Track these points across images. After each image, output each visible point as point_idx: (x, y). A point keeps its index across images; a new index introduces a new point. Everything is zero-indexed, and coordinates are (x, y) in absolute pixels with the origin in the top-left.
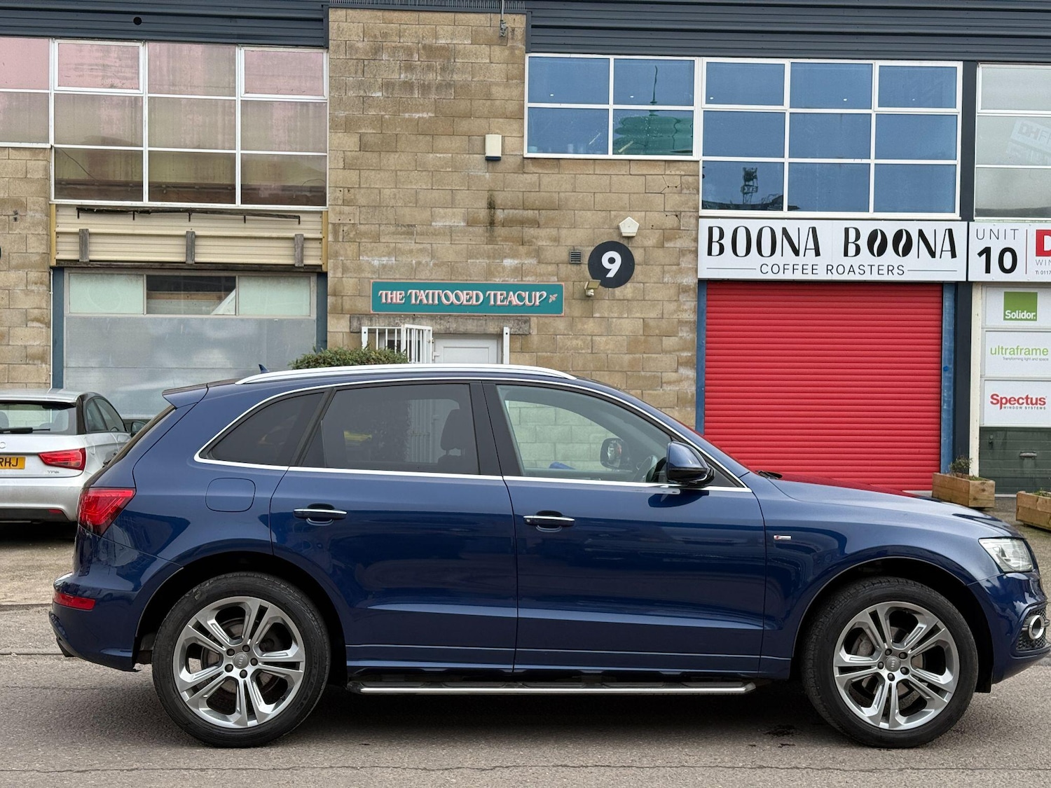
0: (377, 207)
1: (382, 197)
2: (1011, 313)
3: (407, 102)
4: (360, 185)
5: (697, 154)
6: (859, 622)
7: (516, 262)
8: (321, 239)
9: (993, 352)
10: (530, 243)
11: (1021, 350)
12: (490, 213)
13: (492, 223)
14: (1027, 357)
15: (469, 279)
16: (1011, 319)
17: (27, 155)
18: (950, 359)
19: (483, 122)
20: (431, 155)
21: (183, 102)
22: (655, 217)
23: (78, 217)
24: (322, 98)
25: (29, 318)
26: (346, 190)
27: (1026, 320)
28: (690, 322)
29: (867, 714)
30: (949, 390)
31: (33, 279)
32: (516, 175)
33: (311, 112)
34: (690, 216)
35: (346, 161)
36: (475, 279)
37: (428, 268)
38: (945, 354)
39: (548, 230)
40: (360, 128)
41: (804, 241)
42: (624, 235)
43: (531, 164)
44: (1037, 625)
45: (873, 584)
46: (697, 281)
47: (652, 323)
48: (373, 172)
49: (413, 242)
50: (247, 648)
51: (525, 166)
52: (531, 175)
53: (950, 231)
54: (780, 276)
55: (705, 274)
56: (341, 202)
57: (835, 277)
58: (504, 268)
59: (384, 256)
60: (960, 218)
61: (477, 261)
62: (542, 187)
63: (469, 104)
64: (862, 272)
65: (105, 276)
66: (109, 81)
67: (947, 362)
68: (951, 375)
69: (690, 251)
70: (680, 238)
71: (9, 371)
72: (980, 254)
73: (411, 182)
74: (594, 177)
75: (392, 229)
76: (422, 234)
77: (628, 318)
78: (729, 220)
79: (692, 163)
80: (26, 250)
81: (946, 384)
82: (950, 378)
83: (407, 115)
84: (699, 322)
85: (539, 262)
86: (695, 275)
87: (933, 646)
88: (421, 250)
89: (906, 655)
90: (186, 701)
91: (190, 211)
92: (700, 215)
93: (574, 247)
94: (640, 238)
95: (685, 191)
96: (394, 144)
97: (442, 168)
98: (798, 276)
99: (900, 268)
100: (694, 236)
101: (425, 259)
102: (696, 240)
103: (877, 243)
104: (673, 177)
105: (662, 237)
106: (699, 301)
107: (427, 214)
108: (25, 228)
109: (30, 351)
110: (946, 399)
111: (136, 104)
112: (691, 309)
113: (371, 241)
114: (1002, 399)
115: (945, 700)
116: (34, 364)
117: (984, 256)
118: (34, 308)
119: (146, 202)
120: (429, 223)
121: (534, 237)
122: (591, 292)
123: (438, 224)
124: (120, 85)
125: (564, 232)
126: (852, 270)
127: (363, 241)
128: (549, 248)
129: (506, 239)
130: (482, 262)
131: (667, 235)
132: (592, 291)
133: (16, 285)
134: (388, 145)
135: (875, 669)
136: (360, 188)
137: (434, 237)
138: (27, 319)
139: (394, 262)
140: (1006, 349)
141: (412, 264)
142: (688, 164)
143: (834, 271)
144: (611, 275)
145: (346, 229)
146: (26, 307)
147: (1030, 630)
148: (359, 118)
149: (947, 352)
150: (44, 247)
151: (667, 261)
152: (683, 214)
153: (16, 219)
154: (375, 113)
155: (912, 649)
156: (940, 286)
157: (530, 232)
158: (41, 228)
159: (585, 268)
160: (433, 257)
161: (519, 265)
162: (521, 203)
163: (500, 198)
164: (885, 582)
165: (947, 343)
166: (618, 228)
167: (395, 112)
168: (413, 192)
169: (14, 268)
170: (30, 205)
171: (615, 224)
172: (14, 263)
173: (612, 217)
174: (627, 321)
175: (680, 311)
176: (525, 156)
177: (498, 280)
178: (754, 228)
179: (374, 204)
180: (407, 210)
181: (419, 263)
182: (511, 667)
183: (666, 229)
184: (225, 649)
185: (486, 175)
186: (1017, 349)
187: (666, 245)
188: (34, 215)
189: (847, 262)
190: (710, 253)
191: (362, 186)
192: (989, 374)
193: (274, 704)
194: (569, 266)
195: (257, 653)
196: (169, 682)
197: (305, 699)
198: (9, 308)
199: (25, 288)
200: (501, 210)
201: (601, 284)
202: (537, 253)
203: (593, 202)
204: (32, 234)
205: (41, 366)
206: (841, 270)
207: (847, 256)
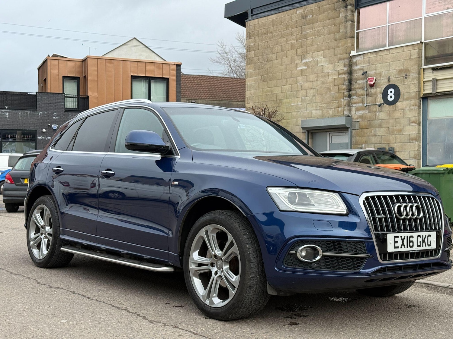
17: (411, 48)
23: (433, 73)
25: (411, 121)
31: (413, 104)
65: (445, 99)
66: (446, 7)
71: (403, 146)
80: (410, 91)
108: (409, 81)
109: (412, 136)
116: (413, 142)
118: (413, 117)
124: (451, 7)
133: (406, 107)
138: (410, 122)
146: (410, 117)
150: (417, 89)
153: (406, 78)
158: (416, 80)
169: (405, 100)
170: (411, 70)
172: (405, 97)
188: (414, 74)
198: (403, 118)
199: (409, 108)
204: (412, 83)
205: (416, 143)
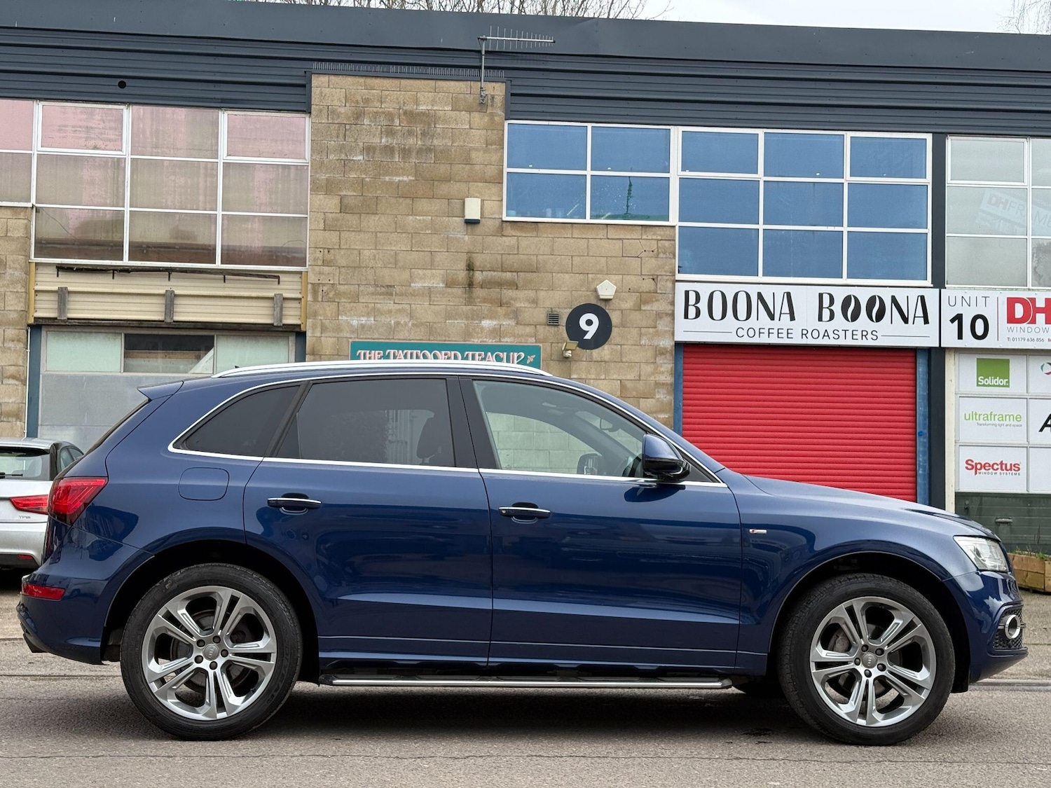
0: (356, 267)
1: (361, 258)
2: (984, 379)
3: (388, 165)
4: (340, 245)
5: (674, 219)
6: (835, 617)
7: (495, 323)
8: (300, 299)
9: (967, 418)
10: (508, 304)
11: (994, 416)
12: (469, 274)
13: (471, 285)
14: (1001, 423)
15: (447, 339)
16: (984, 385)
17: (8, 213)
18: (924, 424)
19: (463, 186)
20: (411, 218)
21: (166, 164)
22: (632, 281)
23: (58, 276)
24: (304, 161)
25: (5, 375)
26: (326, 251)
27: (999, 386)
28: (667, 384)
29: (845, 710)
30: (924, 455)
31: (11, 336)
32: (495, 238)
33: (292, 176)
34: (667, 280)
35: (327, 222)
36: (454, 339)
37: (407, 328)
38: (920, 419)
39: (526, 292)
40: (340, 190)
41: (780, 306)
42: (601, 297)
43: (509, 228)
44: (1013, 625)
45: (849, 579)
46: (674, 343)
47: (629, 384)
48: (353, 233)
49: (392, 302)
50: (217, 639)
51: (504, 229)
52: (509, 238)
53: (923, 298)
54: (756, 340)
55: (681, 337)
56: (321, 262)
57: (810, 341)
58: (482, 329)
59: (363, 316)
60: (932, 286)
61: (456, 322)
62: (521, 250)
63: (449, 168)
64: (837, 337)
65: (83, 334)
66: (92, 143)
67: (921, 426)
68: (926, 440)
69: (667, 314)
70: (656, 301)
72: (952, 321)
73: (391, 244)
74: (572, 241)
75: (371, 289)
76: (401, 295)
77: (605, 379)
78: (705, 285)
79: (668, 228)
80: (4, 307)
81: (921, 449)
82: (925, 443)
83: (387, 178)
84: (676, 384)
85: (517, 324)
86: (672, 338)
87: (910, 642)
88: (399, 311)
89: (882, 651)
90: (154, 692)
91: (170, 271)
92: (677, 279)
93: (551, 308)
94: (617, 300)
95: (661, 255)
96: (374, 206)
97: (422, 230)
98: (774, 340)
99: (874, 333)
100: (671, 299)
101: (403, 319)
102: (673, 303)
103: (851, 309)
104: (649, 242)
105: (639, 299)
106: (676, 364)
107: (405, 275)
108: (4, 286)
109: (5, 408)
110: (921, 464)
111: (118, 165)
112: (667, 372)
113: (350, 301)
114: (976, 464)
115: (922, 696)
116: (8, 422)
117: (957, 322)
118: (11, 366)
119: (126, 262)
120: (408, 284)
121: (512, 299)
122: (568, 354)
123: (417, 285)
124: (103, 147)
125: (542, 294)
126: (826, 334)
127: (342, 301)
128: (527, 309)
129: (484, 300)
130: (460, 323)
131: (644, 298)
132: (570, 352)
134: (369, 207)
135: (852, 665)
136: (340, 249)
137: (413, 298)
138: (3, 377)
139: (373, 322)
140: (979, 415)
141: (390, 324)
142: (665, 229)
143: (808, 335)
144: (588, 336)
145: (325, 288)
146: (3, 364)
147: (1007, 630)
148: (340, 181)
149: (921, 418)
150: (22, 304)
151: (644, 323)
152: (659, 278)
154: (355, 176)
155: (889, 645)
156: (914, 351)
157: (509, 293)
158: (20, 286)
159: (562, 330)
160: (411, 317)
161: (496, 326)
162: (500, 266)
163: (479, 260)
164: (860, 577)
165: (922, 409)
166: (596, 291)
167: (376, 175)
168: (392, 253)
170: (9, 263)
171: (592, 287)
173: (590, 279)
174: (605, 382)
175: (657, 373)
176: (504, 219)
177: (476, 341)
178: (730, 292)
179: (353, 265)
180: (386, 272)
181: (398, 323)
182: (485, 660)
183: (643, 292)
184: (195, 640)
185: (465, 238)
186: (991, 414)
187: (643, 308)
188: (14, 272)
189: (822, 327)
190: (686, 316)
191: (342, 247)
192: (963, 439)
193: (244, 697)
194: (547, 328)
195: (228, 644)
196: (137, 673)
197: (276, 691)
199: (2, 345)
200: (480, 272)
201: (579, 346)
202: (516, 315)
203: (570, 266)
204: (11, 292)
205: (16, 424)
206: (815, 334)
207: (822, 321)
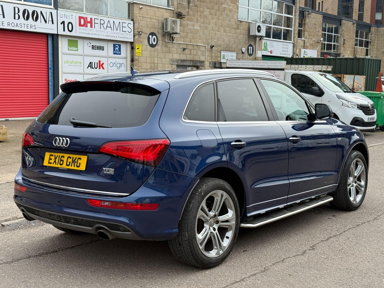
2: (70, 48)
9: (65, 62)
11: (74, 62)
14: (76, 65)
16: (70, 50)
18: (51, 65)
27: (75, 50)
30: (51, 77)
53: (51, 13)
57: (11, 28)
60: (54, 8)
64: (21, 27)
67: (50, 66)
68: (52, 71)
72: (61, 24)
81: (51, 74)
82: (52, 72)
99: (35, 26)
103: (26, 15)
110: (51, 80)
114: (68, 80)
117: (63, 24)
126: (17, 25)
140: (69, 62)
143: (10, 25)
149: (50, 62)
156: (47, 35)
165: (50, 58)
186: (72, 61)
189: (16, 21)
192: (63, 71)
206: (13, 25)
207: (15, 19)
